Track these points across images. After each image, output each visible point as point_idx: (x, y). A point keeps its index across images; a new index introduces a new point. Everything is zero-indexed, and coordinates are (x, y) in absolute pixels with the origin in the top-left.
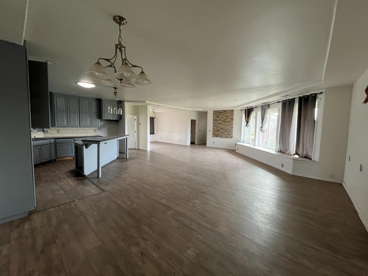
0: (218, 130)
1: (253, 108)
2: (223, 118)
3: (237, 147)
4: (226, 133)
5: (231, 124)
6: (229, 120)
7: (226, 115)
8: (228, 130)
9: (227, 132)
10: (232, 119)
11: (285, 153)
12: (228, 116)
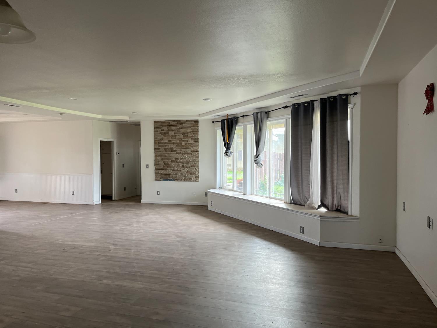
0: (166, 164)
1: (237, 118)
2: (177, 137)
3: (210, 198)
4: (184, 171)
5: (194, 151)
6: (190, 142)
7: (182, 130)
8: (188, 163)
9: (187, 167)
10: (196, 141)
11: (304, 206)
12: (188, 133)
